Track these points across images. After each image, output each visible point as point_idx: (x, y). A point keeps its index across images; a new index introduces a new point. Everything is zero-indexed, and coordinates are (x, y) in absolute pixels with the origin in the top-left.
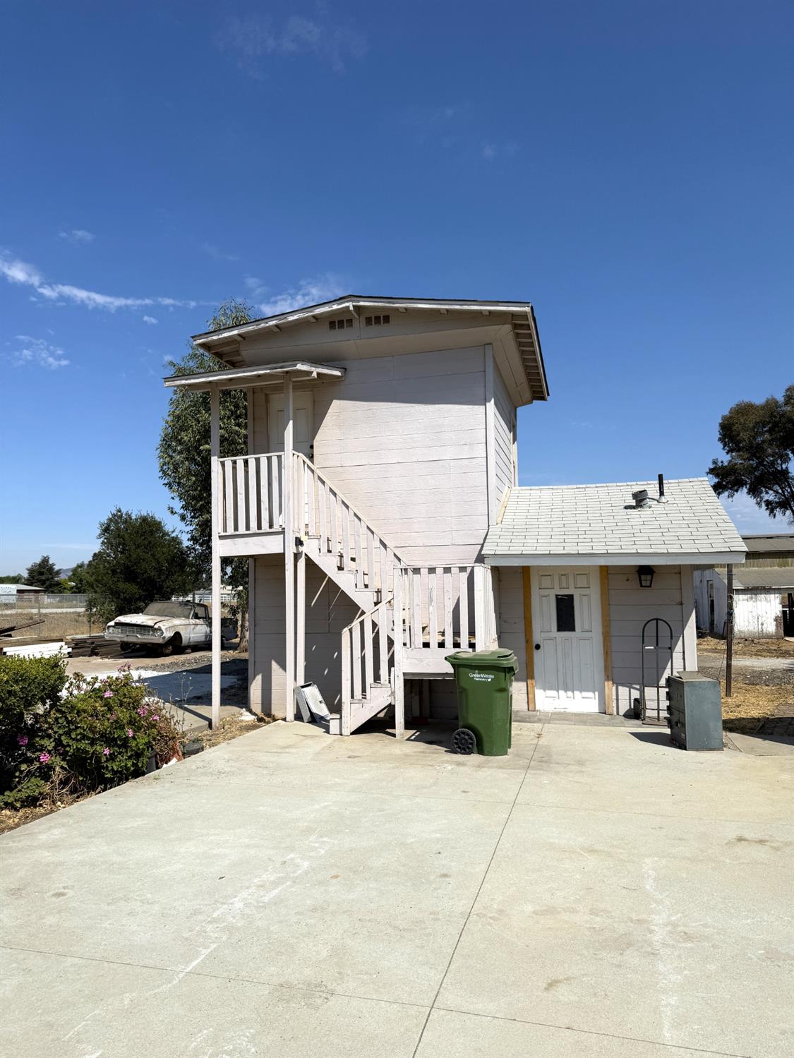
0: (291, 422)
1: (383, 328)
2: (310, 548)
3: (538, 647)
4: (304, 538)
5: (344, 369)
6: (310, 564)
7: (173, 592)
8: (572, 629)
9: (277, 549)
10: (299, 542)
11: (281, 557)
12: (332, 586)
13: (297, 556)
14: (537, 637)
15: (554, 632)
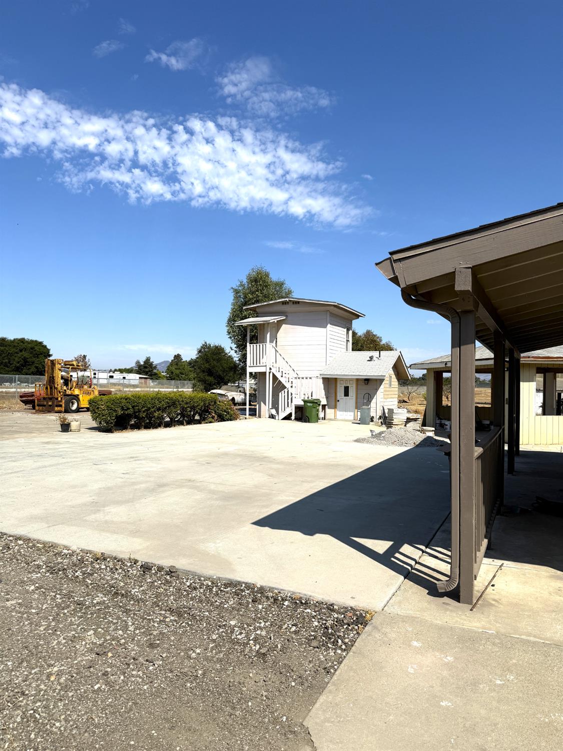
0: (269, 333)
1: (297, 305)
2: (273, 370)
3: (338, 401)
4: (272, 368)
5: (287, 316)
6: (273, 375)
7: (229, 381)
8: (348, 396)
9: (264, 371)
10: (270, 369)
11: (265, 373)
12: (280, 382)
13: (270, 373)
14: (338, 398)
15: (343, 397)
